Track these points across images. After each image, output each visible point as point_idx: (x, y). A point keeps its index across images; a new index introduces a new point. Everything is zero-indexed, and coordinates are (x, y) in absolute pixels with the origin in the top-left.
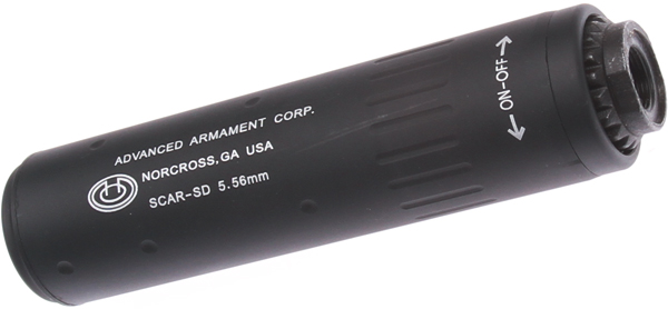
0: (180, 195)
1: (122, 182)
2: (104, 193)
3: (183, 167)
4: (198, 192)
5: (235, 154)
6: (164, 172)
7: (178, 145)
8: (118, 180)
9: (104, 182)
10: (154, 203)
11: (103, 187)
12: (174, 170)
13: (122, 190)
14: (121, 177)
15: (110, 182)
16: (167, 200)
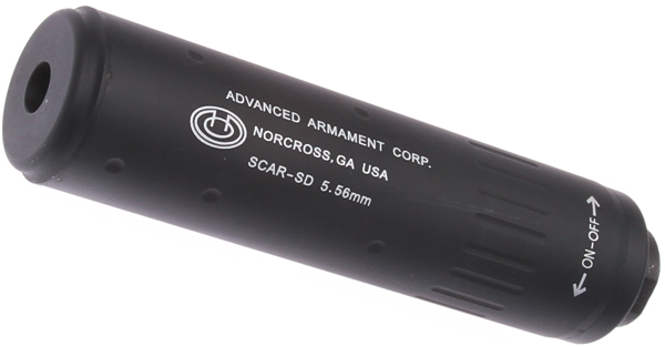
0: (282, 170)
1: (231, 122)
2: (210, 122)
3: (297, 145)
4: (300, 177)
5: (351, 163)
6: (277, 138)
7: (296, 118)
8: (229, 117)
9: (213, 110)
10: (253, 162)
11: (211, 115)
12: (288, 143)
13: (229, 130)
14: (232, 116)
15: (219, 114)
16: (268, 167)
